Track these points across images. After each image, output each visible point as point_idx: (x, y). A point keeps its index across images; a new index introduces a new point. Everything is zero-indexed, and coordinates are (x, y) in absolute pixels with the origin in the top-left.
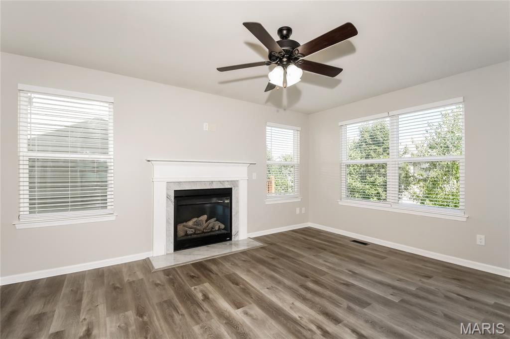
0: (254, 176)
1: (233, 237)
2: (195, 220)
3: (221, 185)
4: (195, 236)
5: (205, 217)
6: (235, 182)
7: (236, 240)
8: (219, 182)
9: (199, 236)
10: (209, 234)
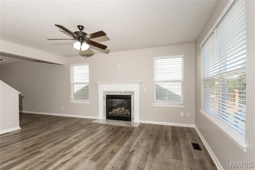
0: (145, 89)
1: (132, 120)
2: (120, 108)
3: (125, 93)
4: (115, 115)
5: (124, 108)
6: (133, 92)
7: (133, 122)
8: (124, 92)
9: (117, 115)
10: (121, 116)
